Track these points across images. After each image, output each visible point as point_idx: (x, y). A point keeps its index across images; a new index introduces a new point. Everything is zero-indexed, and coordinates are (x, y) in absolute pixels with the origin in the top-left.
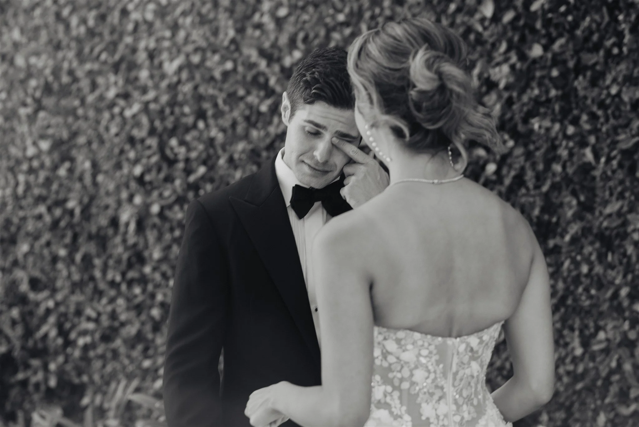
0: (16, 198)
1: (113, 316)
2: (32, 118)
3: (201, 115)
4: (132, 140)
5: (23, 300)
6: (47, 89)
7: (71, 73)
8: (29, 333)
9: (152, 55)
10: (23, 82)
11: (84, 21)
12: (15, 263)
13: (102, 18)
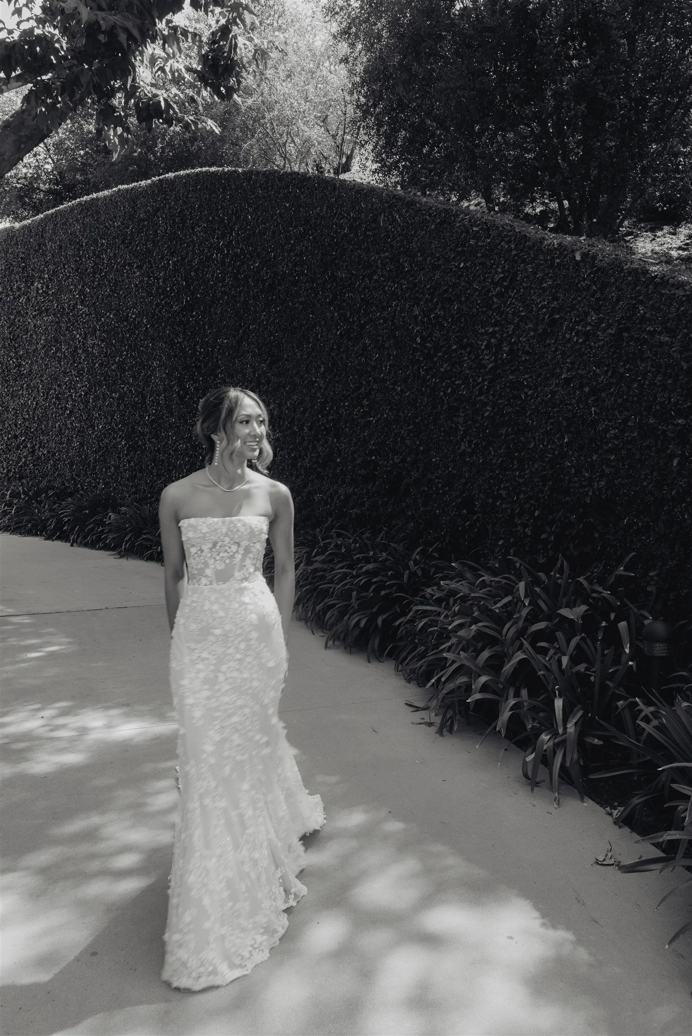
0: (73, 456)
1: (90, 481)
2: (76, 437)
3: (105, 437)
4: (94, 443)
5: (74, 479)
6: (79, 431)
7: (83, 427)
8: (76, 486)
9: (97, 425)
10: (75, 429)
11: (85, 416)
12: (73, 471)
13: (89, 416)
